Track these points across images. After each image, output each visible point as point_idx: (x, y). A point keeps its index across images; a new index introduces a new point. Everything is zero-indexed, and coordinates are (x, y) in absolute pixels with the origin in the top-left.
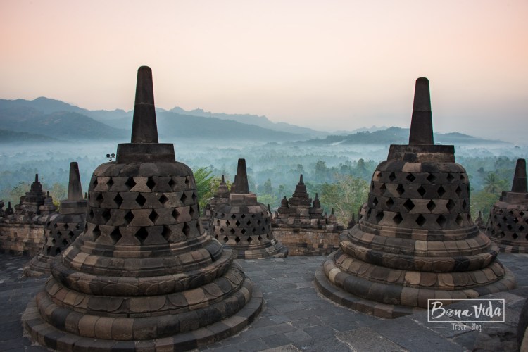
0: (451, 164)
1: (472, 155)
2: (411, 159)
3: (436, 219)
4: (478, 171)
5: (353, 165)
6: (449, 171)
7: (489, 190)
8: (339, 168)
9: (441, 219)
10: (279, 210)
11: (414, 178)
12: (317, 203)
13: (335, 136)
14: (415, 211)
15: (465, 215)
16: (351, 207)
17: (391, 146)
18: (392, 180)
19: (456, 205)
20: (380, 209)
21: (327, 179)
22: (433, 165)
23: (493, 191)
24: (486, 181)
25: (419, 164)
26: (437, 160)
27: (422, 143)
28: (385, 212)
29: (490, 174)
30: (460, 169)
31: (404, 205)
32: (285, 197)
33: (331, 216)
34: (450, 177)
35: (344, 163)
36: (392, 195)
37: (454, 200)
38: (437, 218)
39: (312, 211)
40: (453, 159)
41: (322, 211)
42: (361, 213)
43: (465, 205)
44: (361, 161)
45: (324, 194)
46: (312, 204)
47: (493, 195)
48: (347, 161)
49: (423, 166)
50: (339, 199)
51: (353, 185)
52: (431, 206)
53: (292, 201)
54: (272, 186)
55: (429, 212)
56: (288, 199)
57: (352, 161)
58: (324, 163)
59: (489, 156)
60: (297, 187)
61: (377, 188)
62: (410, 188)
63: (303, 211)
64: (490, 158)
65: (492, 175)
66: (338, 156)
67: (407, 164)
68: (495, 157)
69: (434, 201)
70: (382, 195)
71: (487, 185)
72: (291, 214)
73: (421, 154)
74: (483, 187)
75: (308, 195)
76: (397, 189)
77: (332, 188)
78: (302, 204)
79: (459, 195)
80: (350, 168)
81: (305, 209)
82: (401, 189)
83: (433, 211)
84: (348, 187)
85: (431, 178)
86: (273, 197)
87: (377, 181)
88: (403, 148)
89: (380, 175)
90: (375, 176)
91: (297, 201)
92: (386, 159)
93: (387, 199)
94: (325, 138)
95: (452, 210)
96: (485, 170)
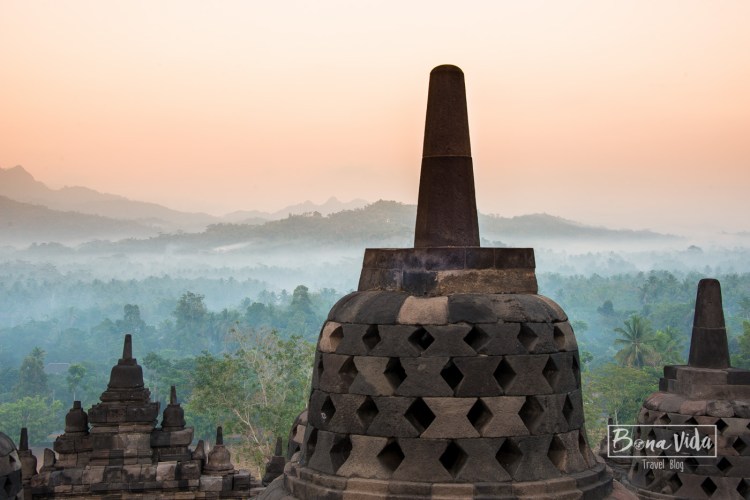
0: (528, 298)
1: (582, 271)
2: (422, 286)
3: (493, 451)
4: (600, 310)
5: (278, 303)
6: (521, 317)
7: (630, 359)
8: (243, 313)
9: (507, 452)
10: (58, 444)
11: (430, 339)
12: (175, 416)
13: (230, 225)
14: (437, 431)
15: (571, 437)
16: (275, 419)
17: (368, 252)
18: (371, 346)
19: (546, 410)
20: (341, 430)
21: (209, 344)
22: (478, 301)
23: (640, 362)
24: (620, 336)
25: (443, 301)
26: (491, 289)
27: (449, 242)
28: (354, 438)
29: (629, 319)
30: (551, 312)
31: (408, 415)
32: (78, 404)
33: (214, 452)
34: (525, 334)
35: (255, 299)
36: (372, 388)
37: (541, 397)
38: (496, 448)
39: (161, 440)
40: (531, 286)
41: (190, 435)
42: (296, 439)
43: (571, 408)
44: (302, 291)
45: (200, 386)
46: (160, 418)
47: (641, 373)
48: (264, 293)
49: (453, 306)
50: (242, 398)
51: (280, 356)
52: (478, 415)
53: (101, 413)
54: (47, 371)
55: (472, 432)
56: (87, 407)
57: (278, 293)
58: (199, 299)
59: (625, 271)
60: (115, 372)
61: (332, 370)
62: (422, 367)
63: (132, 440)
64: (628, 276)
65: (636, 321)
66: (240, 280)
67: (411, 300)
68: (641, 274)
69: (487, 400)
70: (344, 391)
71: (624, 347)
72: (96, 453)
73: (448, 273)
74: (613, 351)
75: (147, 393)
76: (386, 372)
77: (223, 368)
78: (129, 420)
79: (551, 383)
80: (271, 310)
81: (138, 436)
82: (396, 371)
83: (486, 429)
84: (266, 364)
85: (474, 337)
86: (49, 402)
87: (331, 349)
88: (399, 257)
89: (338, 334)
90: (326, 338)
91: (116, 411)
92: (356, 289)
93: (360, 402)
94: (203, 230)
95: (537, 425)
96: (615, 308)
